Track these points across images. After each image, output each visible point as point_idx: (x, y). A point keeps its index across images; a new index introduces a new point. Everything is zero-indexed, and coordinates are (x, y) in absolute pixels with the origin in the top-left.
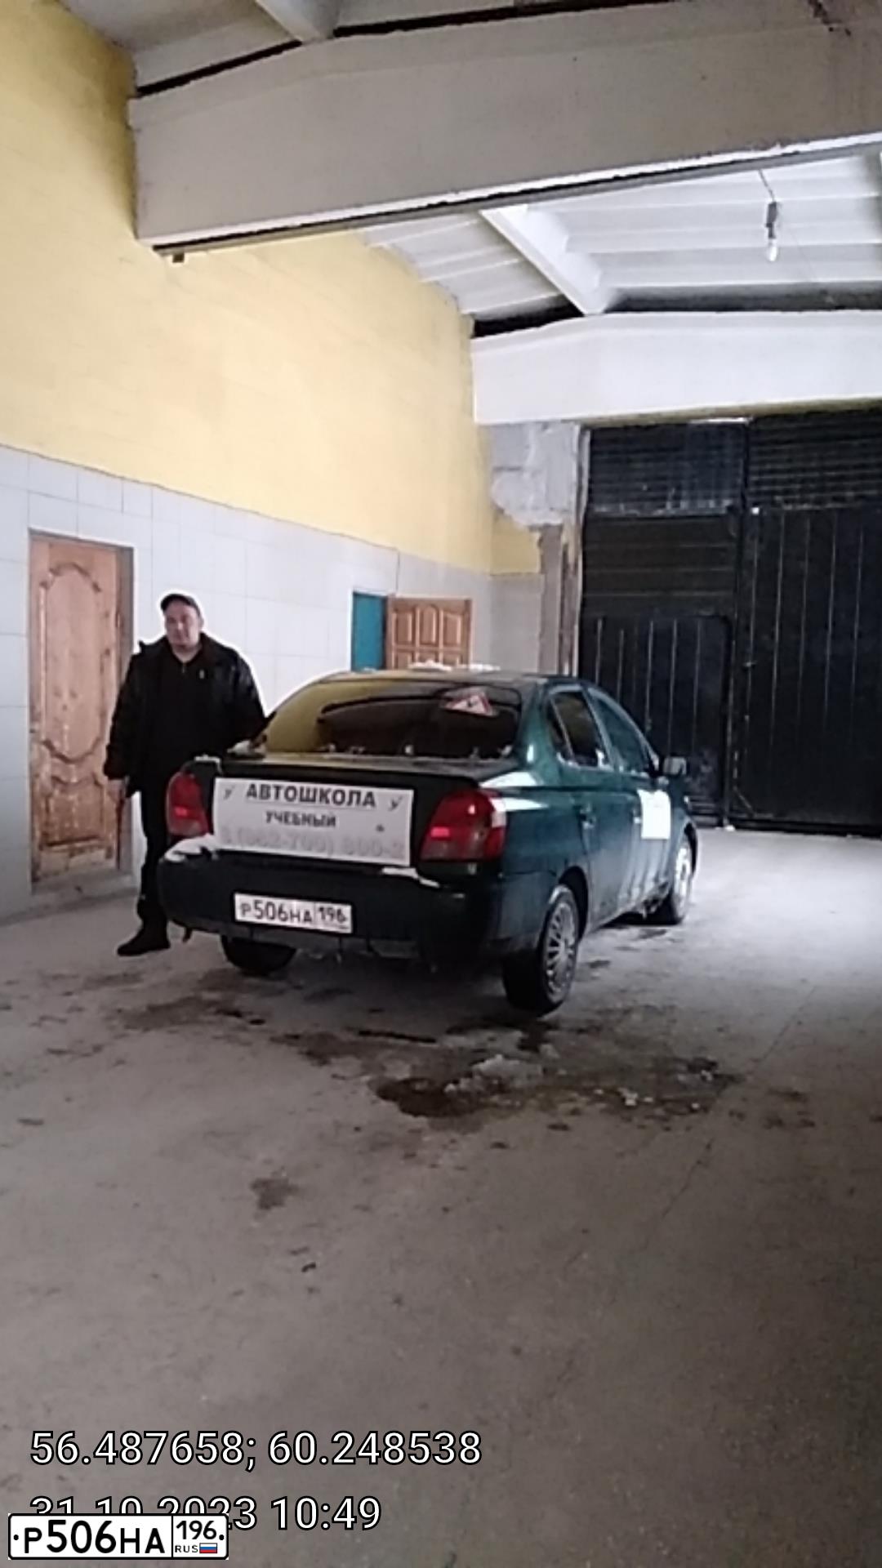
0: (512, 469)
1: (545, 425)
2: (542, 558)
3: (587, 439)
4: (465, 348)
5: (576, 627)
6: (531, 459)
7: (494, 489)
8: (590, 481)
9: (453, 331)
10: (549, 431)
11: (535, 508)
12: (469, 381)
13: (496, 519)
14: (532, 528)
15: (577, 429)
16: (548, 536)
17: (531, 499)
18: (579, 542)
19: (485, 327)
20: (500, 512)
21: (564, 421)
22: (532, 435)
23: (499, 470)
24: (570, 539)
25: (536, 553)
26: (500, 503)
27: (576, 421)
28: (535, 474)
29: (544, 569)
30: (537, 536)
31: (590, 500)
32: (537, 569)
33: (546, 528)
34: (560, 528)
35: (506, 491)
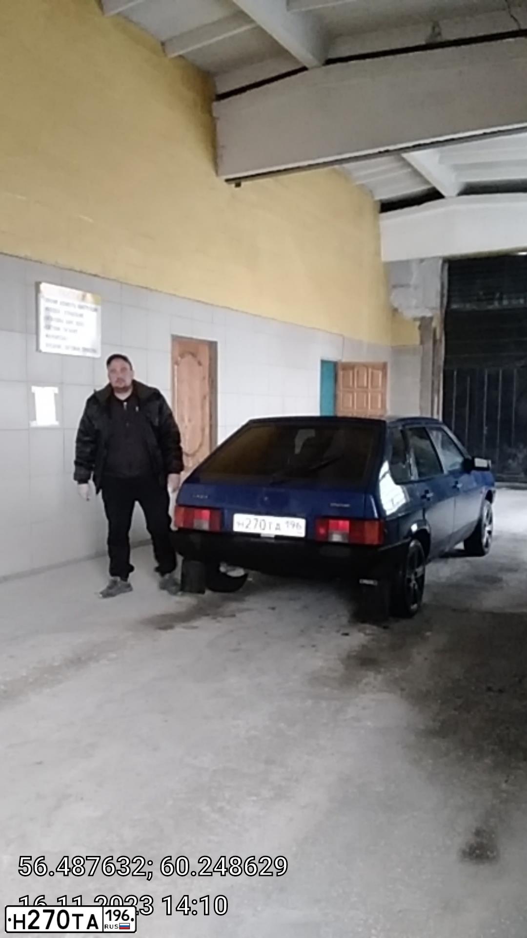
0: (402, 286)
1: (422, 260)
2: (422, 337)
3: (446, 267)
4: (376, 219)
5: (442, 375)
6: (414, 280)
7: (392, 297)
8: (449, 291)
9: (370, 209)
10: (424, 264)
11: (417, 307)
12: (378, 237)
13: (394, 315)
14: (415, 319)
15: (440, 262)
16: (424, 323)
17: (414, 302)
18: (443, 326)
19: (387, 206)
20: (395, 310)
21: (434, 258)
22: (414, 266)
23: (394, 287)
24: (437, 324)
25: (417, 334)
26: (396, 305)
27: (440, 257)
28: (416, 288)
29: (422, 342)
30: (418, 323)
31: (449, 303)
32: (418, 342)
33: (423, 319)
34: (431, 319)
35: (397, 299)
